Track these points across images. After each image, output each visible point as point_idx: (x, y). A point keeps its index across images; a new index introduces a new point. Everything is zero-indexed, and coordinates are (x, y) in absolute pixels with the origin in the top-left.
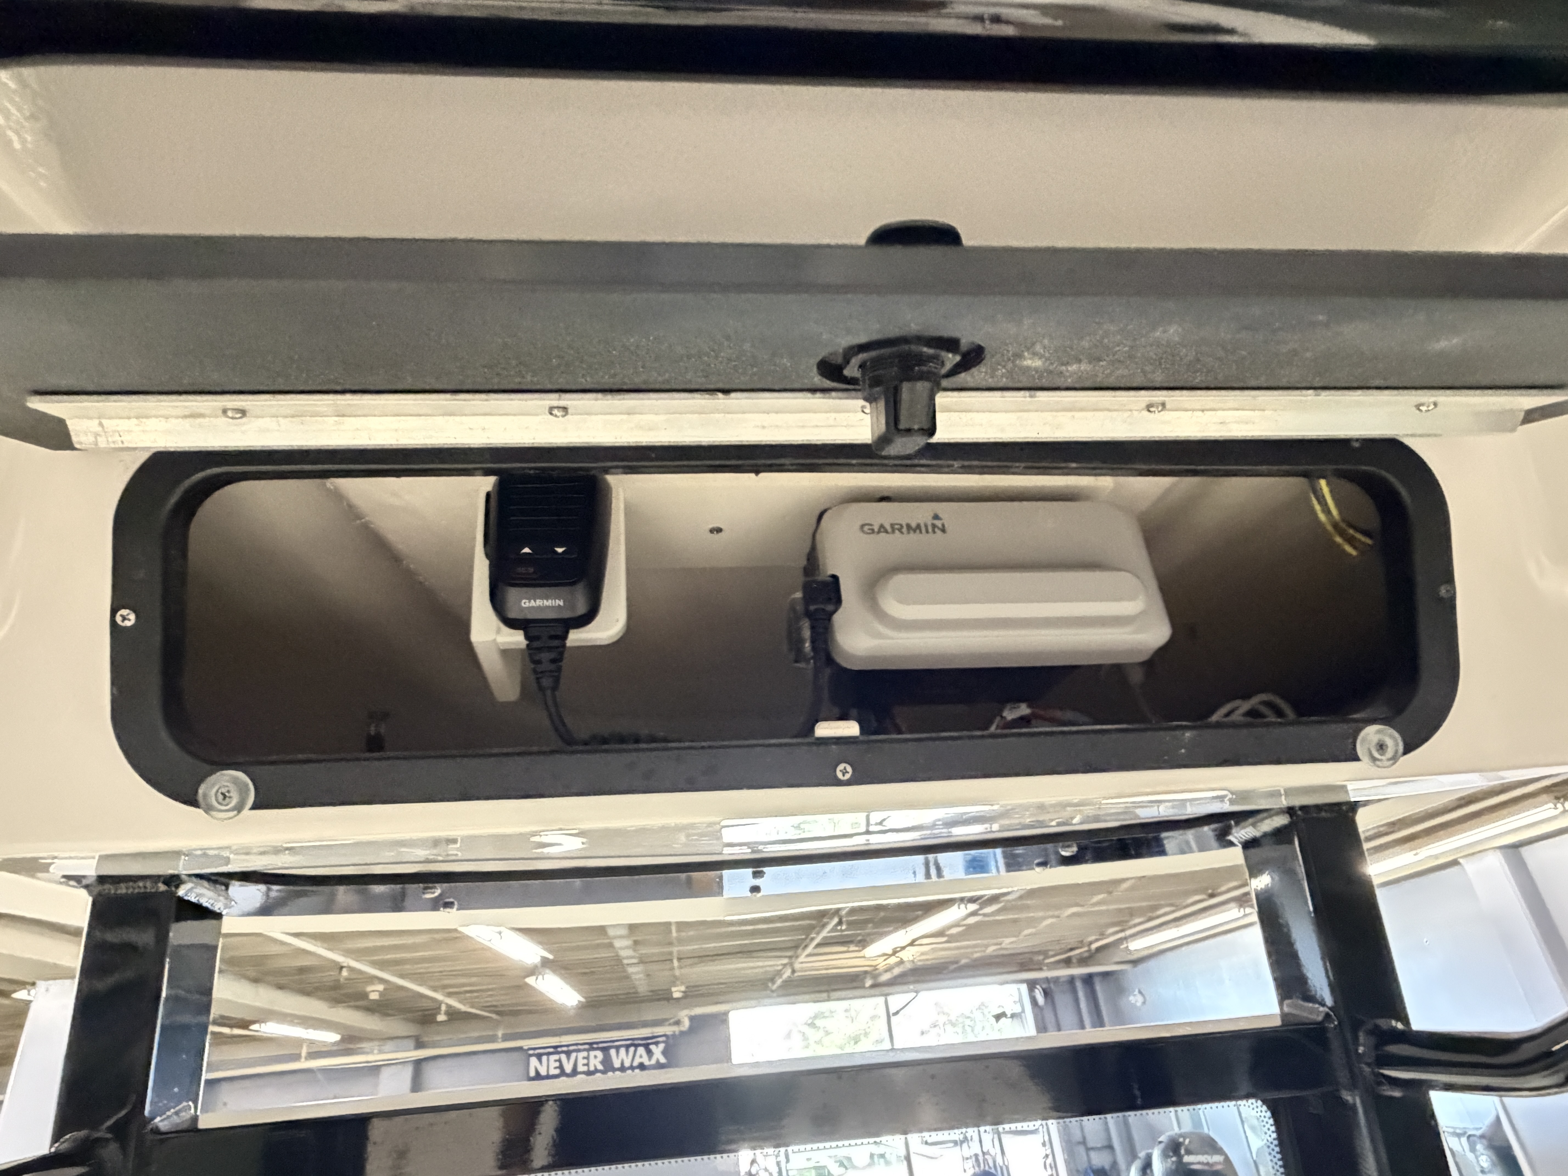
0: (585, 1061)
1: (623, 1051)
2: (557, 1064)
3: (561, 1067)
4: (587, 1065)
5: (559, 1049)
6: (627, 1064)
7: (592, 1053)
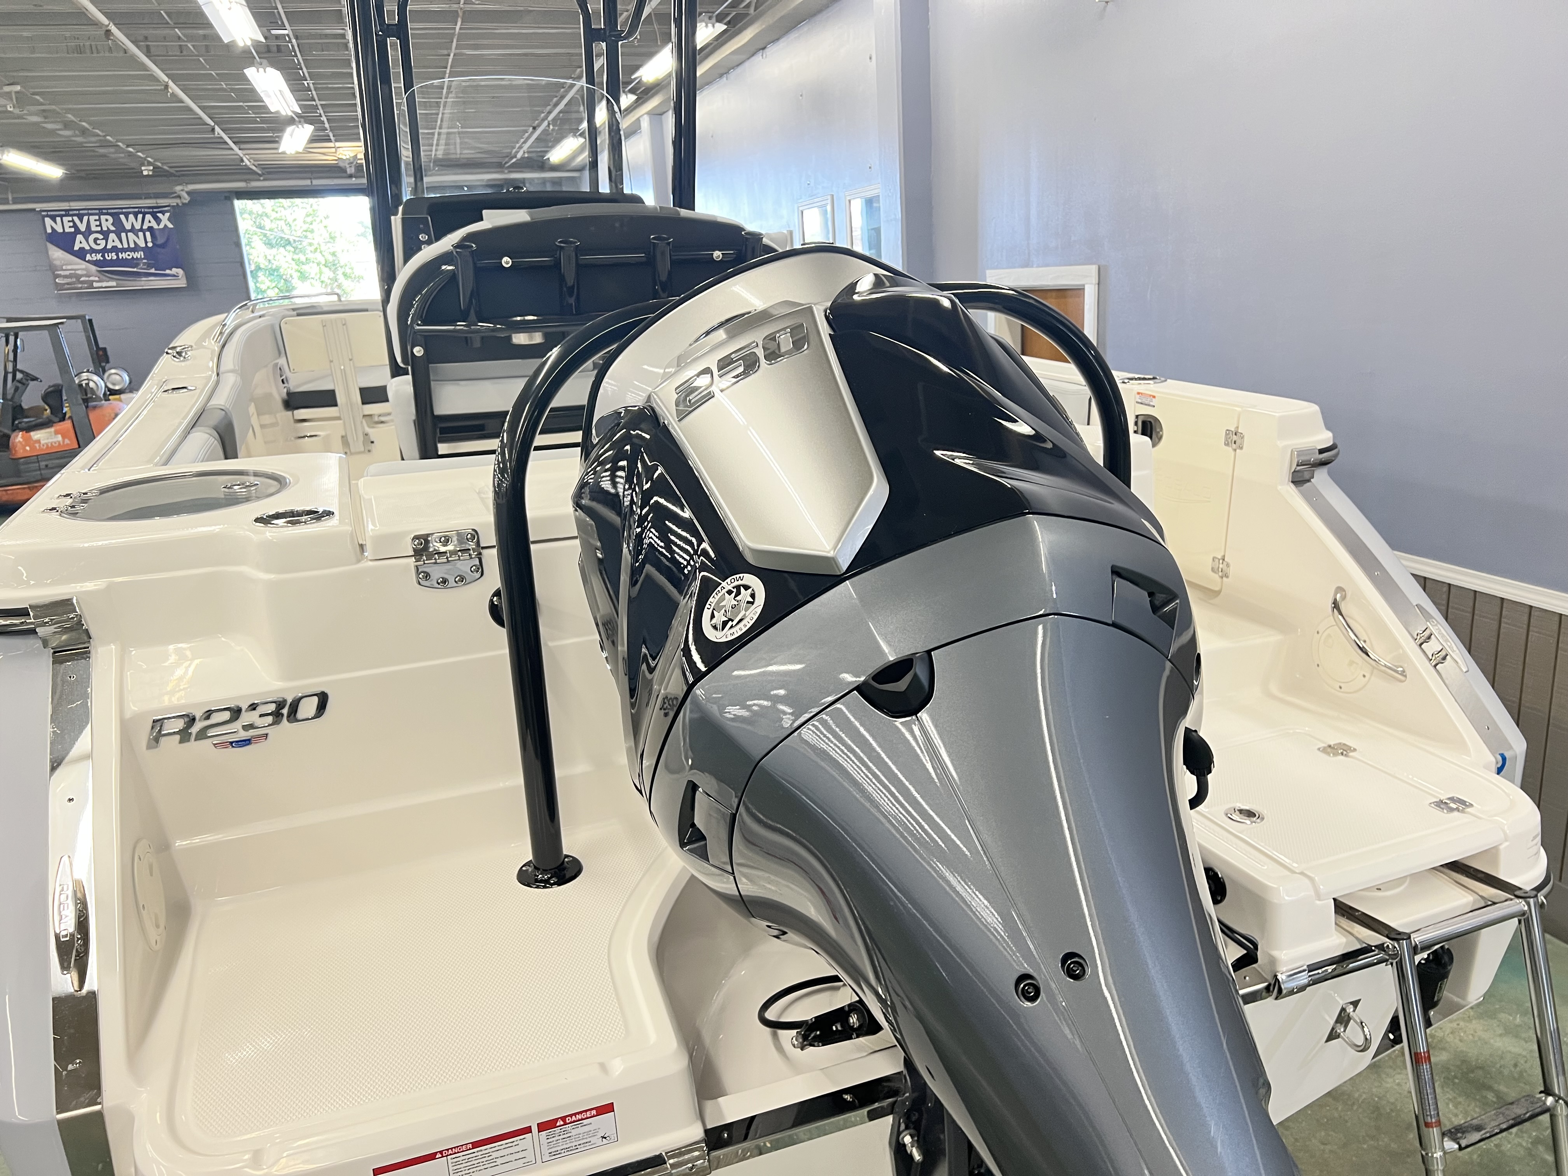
0: (98, 223)
1: (131, 217)
2: (71, 224)
3: (75, 226)
4: (100, 225)
5: (71, 213)
6: (138, 226)
7: (103, 217)
